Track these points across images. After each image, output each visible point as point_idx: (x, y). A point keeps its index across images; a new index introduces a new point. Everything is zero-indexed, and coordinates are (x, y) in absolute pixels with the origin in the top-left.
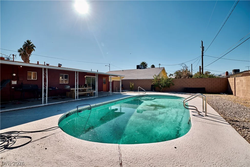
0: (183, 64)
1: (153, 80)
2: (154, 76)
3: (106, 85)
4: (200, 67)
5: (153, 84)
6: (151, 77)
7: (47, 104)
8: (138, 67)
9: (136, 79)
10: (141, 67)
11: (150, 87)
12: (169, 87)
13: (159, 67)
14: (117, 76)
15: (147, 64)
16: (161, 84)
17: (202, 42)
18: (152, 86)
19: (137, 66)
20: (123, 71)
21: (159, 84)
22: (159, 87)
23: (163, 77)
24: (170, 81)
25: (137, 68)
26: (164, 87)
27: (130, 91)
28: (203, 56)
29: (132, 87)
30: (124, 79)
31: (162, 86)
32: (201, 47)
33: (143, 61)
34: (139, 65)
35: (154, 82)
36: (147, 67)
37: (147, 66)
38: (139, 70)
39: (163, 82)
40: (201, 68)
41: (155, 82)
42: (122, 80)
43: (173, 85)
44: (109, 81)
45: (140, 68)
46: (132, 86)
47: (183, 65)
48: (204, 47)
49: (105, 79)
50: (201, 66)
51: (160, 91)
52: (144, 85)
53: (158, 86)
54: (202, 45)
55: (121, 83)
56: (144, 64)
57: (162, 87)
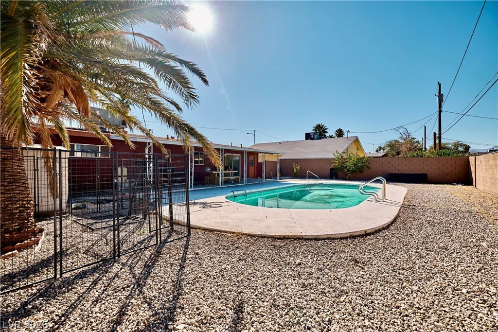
0: (400, 127)
1: (334, 159)
2: (336, 154)
3: (253, 167)
4: (435, 134)
5: (334, 167)
6: (330, 156)
7: (193, 189)
8: (308, 136)
9: (304, 158)
10: (314, 135)
11: (328, 172)
12: (361, 172)
13: (348, 137)
14: (272, 154)
15: (326, 129)
16: (346, 167)
17: (440, 85)
18: (332, 170)
19: (306, 134)
20: (280, 143)
21: (344, 167)
22: (344, 172)
23: (351, 155)
24: (362, 163)
25: (307, 139)
26: (353, 171)
27: (294, 178)
28: (440, 112)
29: (297, 172)
30: (282, 158)
31: (348, 170)
32: (438, 94)
33: (318, 123)
34: (310, 133)
35: (335, 163)
36: (326, 134)
37: (327, 132)
38: (309, 141)
39: (350, 164)
40: (438, 137)
41: (337, 163)
42: (280, 160)
43: (369, 168)
44: (259, 161)
45: (312, 139)
46: (297, 169)
47: (401, 130)
48: (442, 95)
49: (252, 159)
50: (437, 133)
51: (345, 179)
52: (317, 169)
53: (341, 170)
54: (438, 91)
55: (279, 165)
56: (322, 128)
57: (350, 172)
